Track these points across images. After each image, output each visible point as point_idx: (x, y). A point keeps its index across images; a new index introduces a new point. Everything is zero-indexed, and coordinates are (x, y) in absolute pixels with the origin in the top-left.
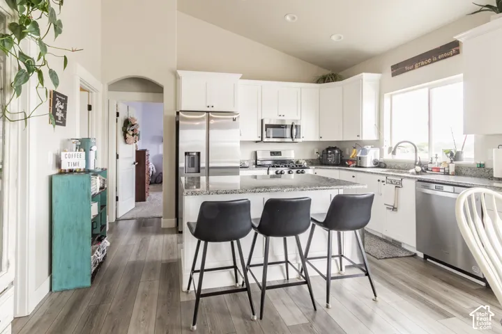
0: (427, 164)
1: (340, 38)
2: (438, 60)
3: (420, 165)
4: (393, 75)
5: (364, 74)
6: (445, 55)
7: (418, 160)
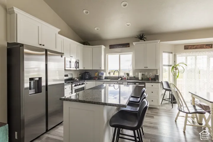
0: (122, 77)
1: (98, 29)
2: (124, 47)
3: (120, 77)
4: (110, 48)
5: (103, 46)
6: (126, 46)
7: (119, 76)
